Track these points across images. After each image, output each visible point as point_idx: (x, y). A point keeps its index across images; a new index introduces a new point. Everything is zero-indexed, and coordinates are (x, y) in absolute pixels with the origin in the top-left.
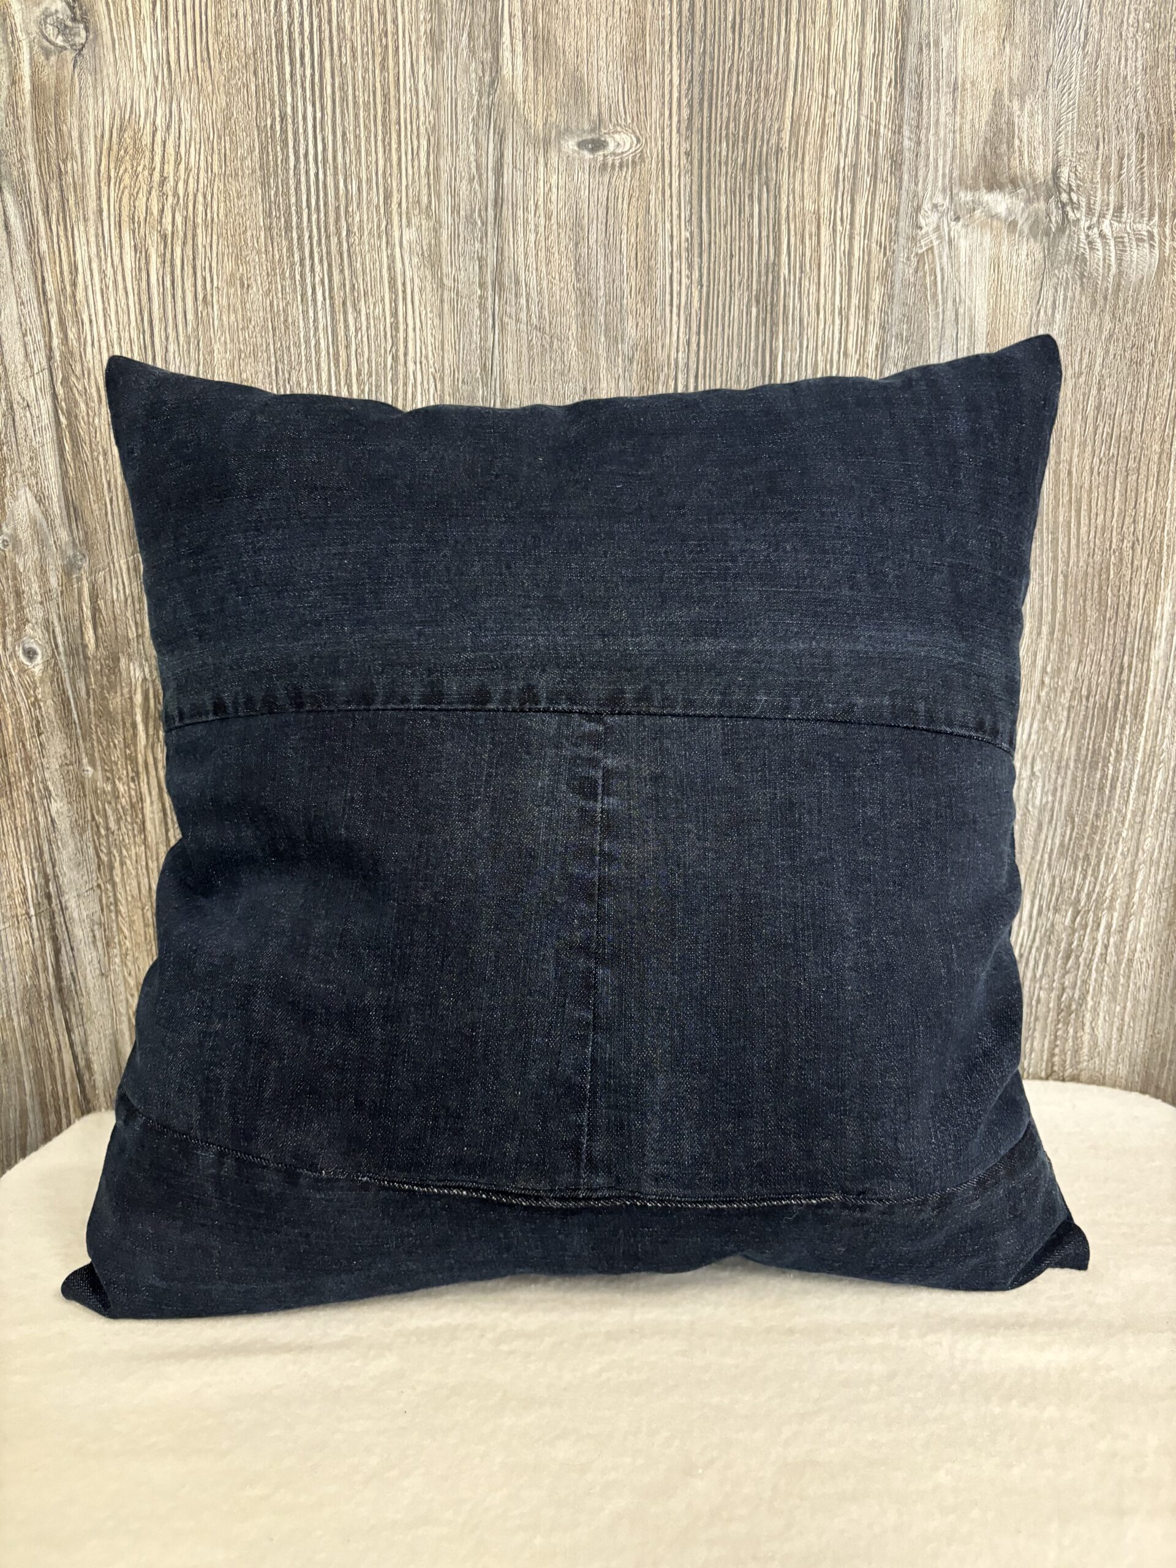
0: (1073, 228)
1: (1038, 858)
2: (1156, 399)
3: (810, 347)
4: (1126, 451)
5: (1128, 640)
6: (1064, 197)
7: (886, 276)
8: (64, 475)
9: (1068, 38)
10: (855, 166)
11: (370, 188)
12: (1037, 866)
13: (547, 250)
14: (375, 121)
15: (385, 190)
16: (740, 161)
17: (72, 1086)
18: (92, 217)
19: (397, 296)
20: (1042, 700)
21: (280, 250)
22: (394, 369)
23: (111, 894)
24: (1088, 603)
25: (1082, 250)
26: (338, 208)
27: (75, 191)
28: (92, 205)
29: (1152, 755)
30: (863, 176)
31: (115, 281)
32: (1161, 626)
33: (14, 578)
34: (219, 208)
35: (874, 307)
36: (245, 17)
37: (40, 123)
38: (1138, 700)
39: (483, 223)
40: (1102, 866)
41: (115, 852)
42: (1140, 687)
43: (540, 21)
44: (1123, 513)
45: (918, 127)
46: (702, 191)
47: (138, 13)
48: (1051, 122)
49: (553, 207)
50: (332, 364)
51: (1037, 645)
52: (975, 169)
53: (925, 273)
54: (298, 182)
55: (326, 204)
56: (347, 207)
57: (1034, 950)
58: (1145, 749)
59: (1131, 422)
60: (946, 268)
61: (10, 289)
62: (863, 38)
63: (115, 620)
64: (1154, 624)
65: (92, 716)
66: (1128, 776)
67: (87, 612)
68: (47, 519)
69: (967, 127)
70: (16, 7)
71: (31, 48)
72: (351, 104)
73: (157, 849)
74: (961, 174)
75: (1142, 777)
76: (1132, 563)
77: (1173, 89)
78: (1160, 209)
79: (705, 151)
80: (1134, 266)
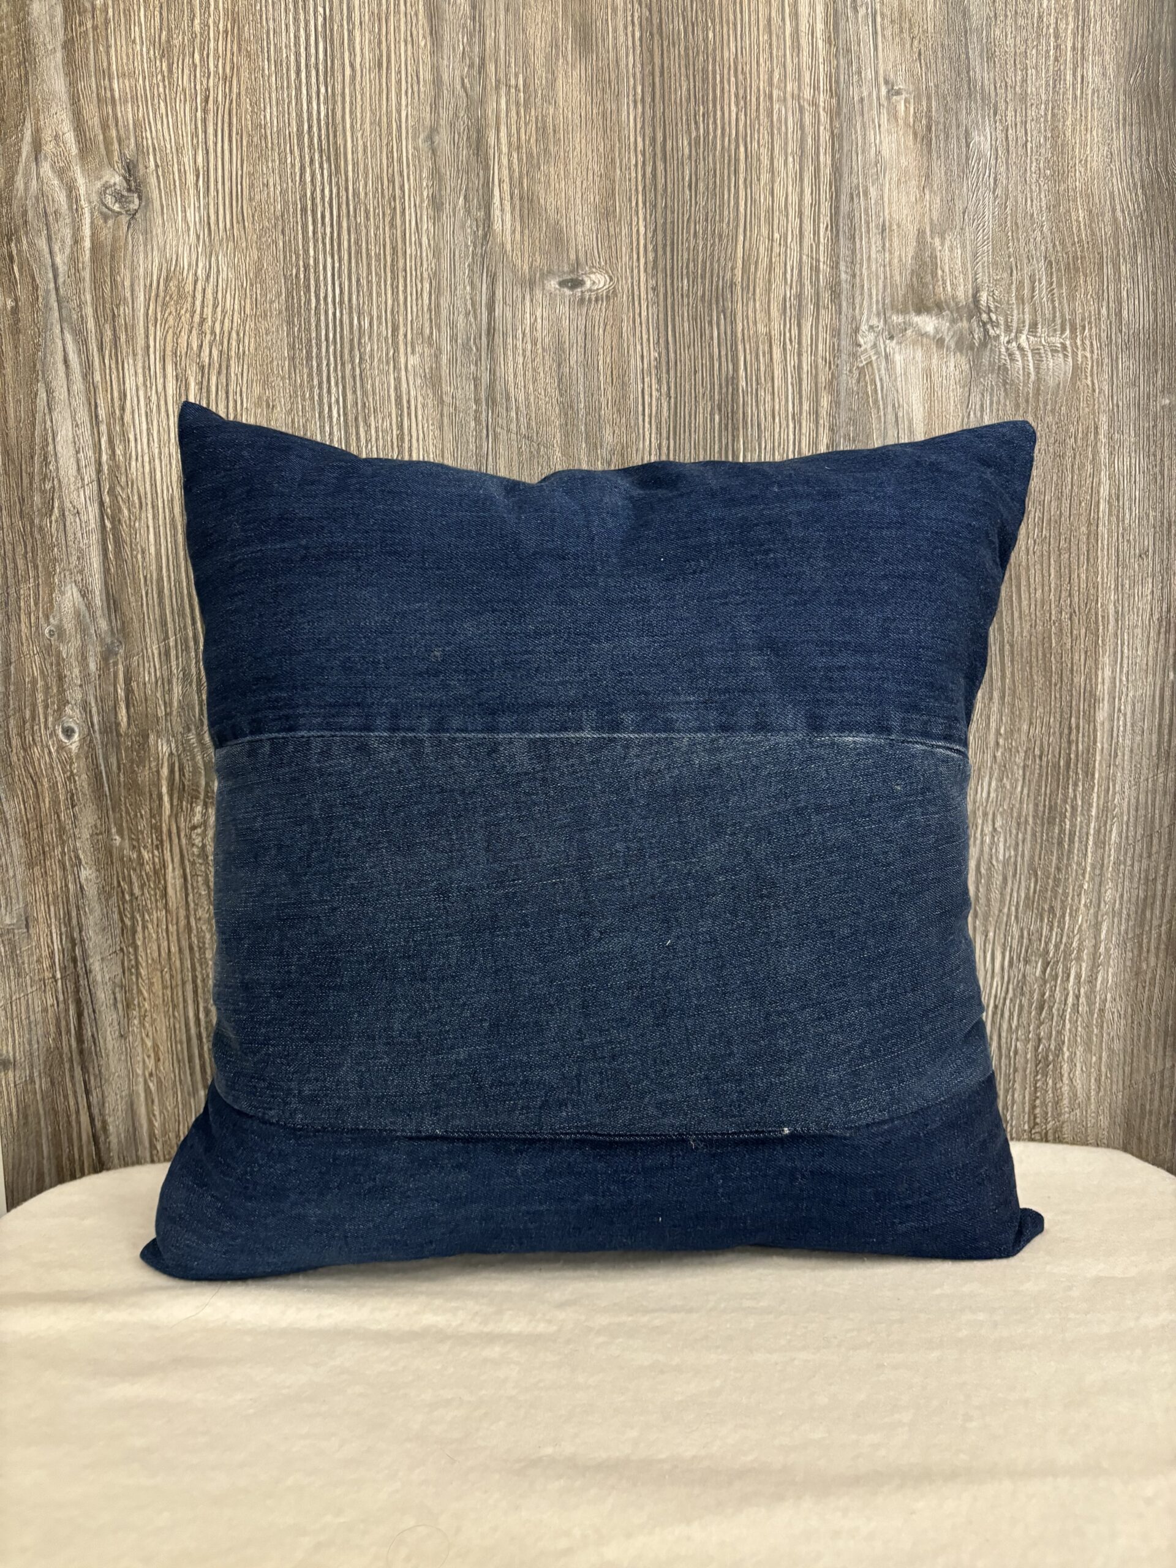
0: (994, 343)
1: (1006, 910)
2: (1079, 487)
3: (768, 448)
4: (1057, 533)
5: (1074, 703)
6: (984, 317)
7: (832, 386)
8: (106, 571)
9: (980, 184)
10: (799, 296)
11: (380, 323)
13: (534, 370)
14: (385, 269)
15: (393, 324)
16: (700, 293)
17: (89, 1149)
18: (140, 352)
19: (402, 411)
21: (302, 376)
23: (132, 957)
24: (1034, 670)
25: (1004, 362)
26: (352, 340)
27: (126, 331)
28: (141, 342)
29: (1105, 810)
30: (807, 304)
31: (158, 406)
32: (1103, 689)
33: (58, 664)
34: (250, 344)
35: (823, 412)
36: (275, 186)
37: (98, 275)
38: (1088, 759)
39: (477, 350)
40: (1067, 918)
41: (138, 917)
42: (1089, 746)
43: (525, 185)
44: (1059, 588)
45: (852, 262)
46: (666, 322)
47: (184, 184)
48: (969, 255)
49: (539, 335)
51: (990, 709)
52: (904, 296)
53: (866, 383)
54: (318, 321)
55: (342, 337)
56: (360, 339)
57: (1008, 1002)
58: (1098, 805)
59: (1059, 507)
60: (884, 378)
61: (68, 415)
62: (802, 191)
63: (146, 700)
64: (1096, 688)
66: (1084, 830)
67: (121, 693)
68: (89, 611)
69: (896, 261)
70: (81, 181)
71: (92, 214)
72: (364, 255)
73: (177, 914)
74: (892, 301)
75: (1098, 831)
76: (1071, 633)
77: (1074, 223)
78: (1071, 325)
79: (669, 287)
80: (1050, 373)
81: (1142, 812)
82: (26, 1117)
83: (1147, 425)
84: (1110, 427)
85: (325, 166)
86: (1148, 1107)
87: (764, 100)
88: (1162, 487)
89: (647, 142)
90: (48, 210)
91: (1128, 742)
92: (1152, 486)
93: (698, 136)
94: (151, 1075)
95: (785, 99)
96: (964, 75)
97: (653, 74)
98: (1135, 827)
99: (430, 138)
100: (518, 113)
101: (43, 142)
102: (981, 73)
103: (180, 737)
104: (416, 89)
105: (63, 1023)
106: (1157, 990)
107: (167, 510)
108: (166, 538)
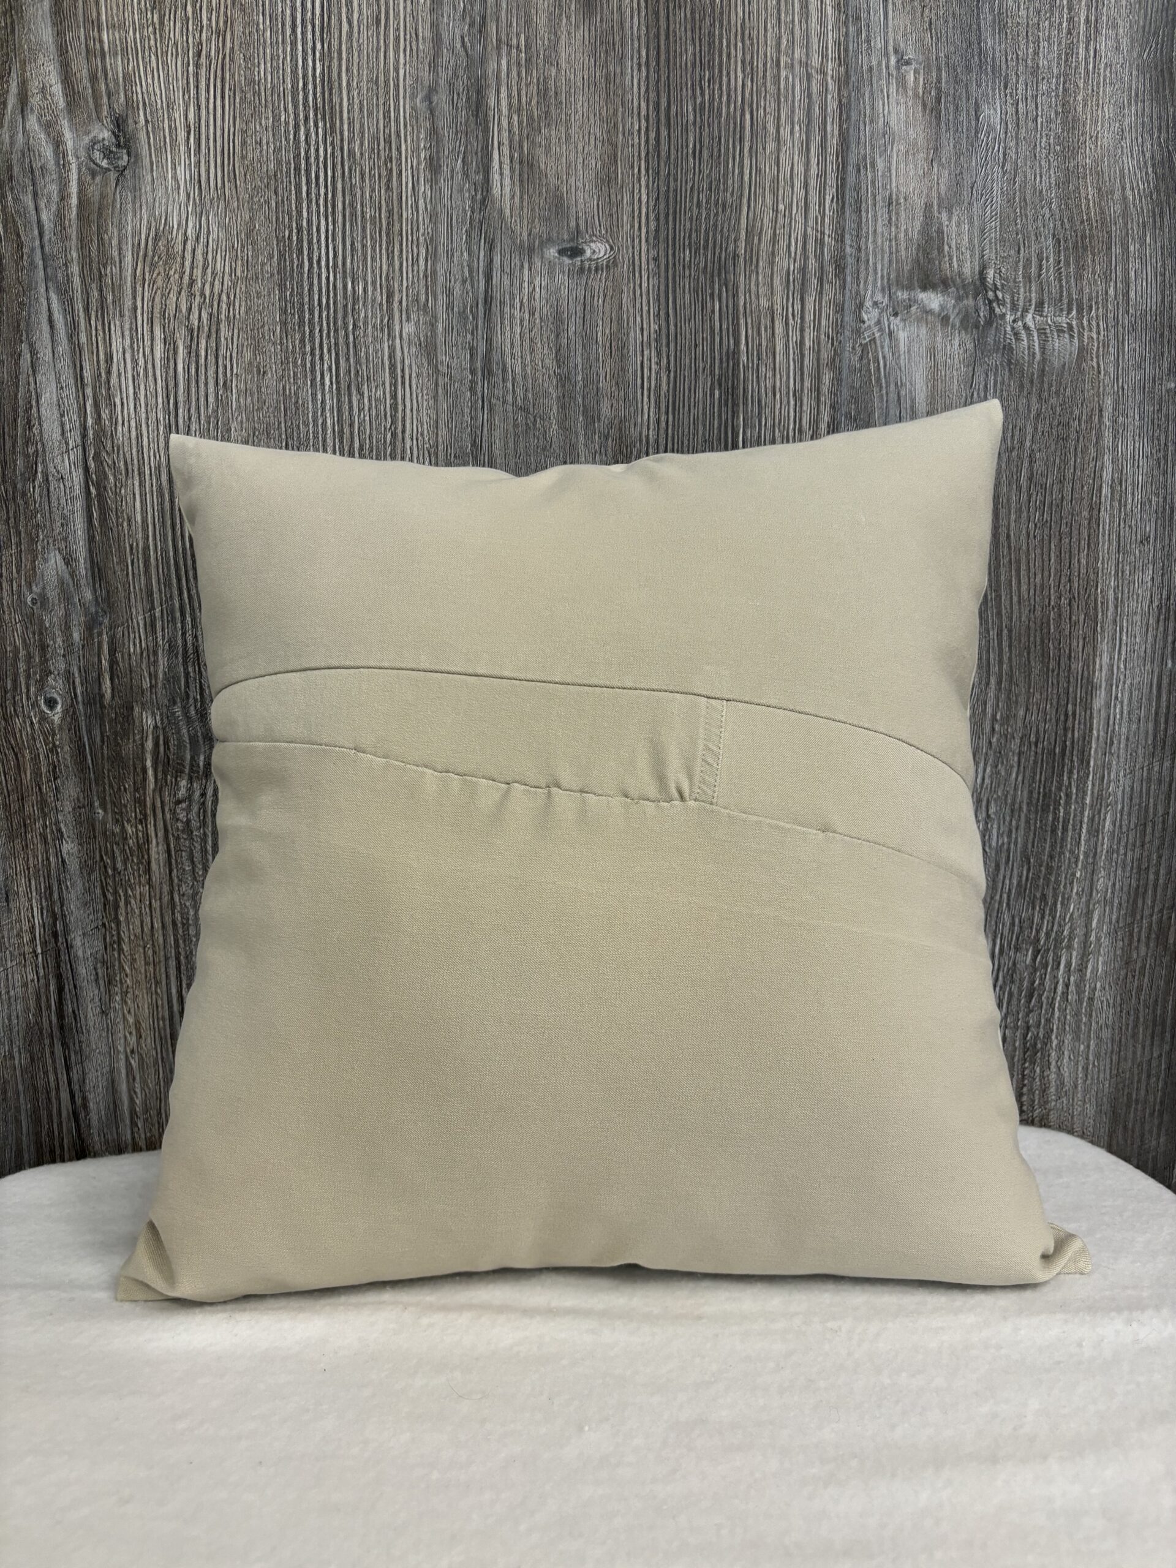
0: (1000, 322)
1: (997, 897)
2: (1083, 470)
3: (768, 425)
4: (1058, 517)
5: (1071, 690)
6: (991, 294)
7: (834, 363)
8: (91, 539)
9: (989, 158)
10: (803, 270)
11: (375, 289)
12: (997, 906)
13: (531, 340)
14: (380, 232)
15: (388, 290)
16: (702, 265)
17: (68, 1125)
18: (127, 313)
19: (396, 381)
20: (994, 745)
21: (293, 342)
23: (114, 933)
24: (1032, 656)
25: (1009, 341)
26: (345, 306)
27: (113, 292)
28: (128, 303)
29: (1100, 798)
30: (811, 278)
31: (146, 369)
32: (1100, 677)
33: (41, 633)
34: (240, 307)
35: (825, 390)
36: (268, 144)
37: (85, 233)
38: (1084, 746)
39: (474, 318)
40: (1059, 906)
41: (120, 891)
42: (1085, 733)
43: (525, 149)
44: (1059, 572)
45: (858, 236)
46: (667, 292)
47: (174, 140)
48: (976, 232)
49: (537, 303)
50: (337, 440)
51: (986, 694)
52: (911, 272)
53: (869, 361)
54: (311, 285)
56: (353, 305)
58: (1093, 792)
59: (1061, 491)
60: (887, 356)
61: (52, 377)
62: (808, 161)
63: (131, 671)
64: (1094, 675)
65: (105, 762)
66: (1078, 818)
67: (105, 664)
68: (73, 580)
69: (902, 235)
70: (68, 136)
71: (79, 170)
72: (359, 219)
73: (161, 889)
74: (898, 276)
75: (1092, 820)
76: (1070, 619)
77: (1083, 201)
78: (1077, 304)
79: (670, 257)
80: (1056, 354)
81: (1136, 801)
83: (1151, 409)
84: (1114, 409)
85: (320, 125)
86: (1134, 1096)
87: (771, 67)
88: (1165, 473)
89: (651, 107)
90: (34, 165)
91: (1124, 730)
92: (1155, 472)
93: (703, 103)
94: (132, 1052)
95: (792, 65)
96: (975, 46)
97: (658, 36)
98: (1130, 814)
99: (428, 98)
100: (519, 74)
101: (30, 94)
102: (992, 43)
103: (165, 710)
104: (414, 47)
105: (44, 999)
106: (1146, 980)
107: (154, 477)
108: (153, 506)
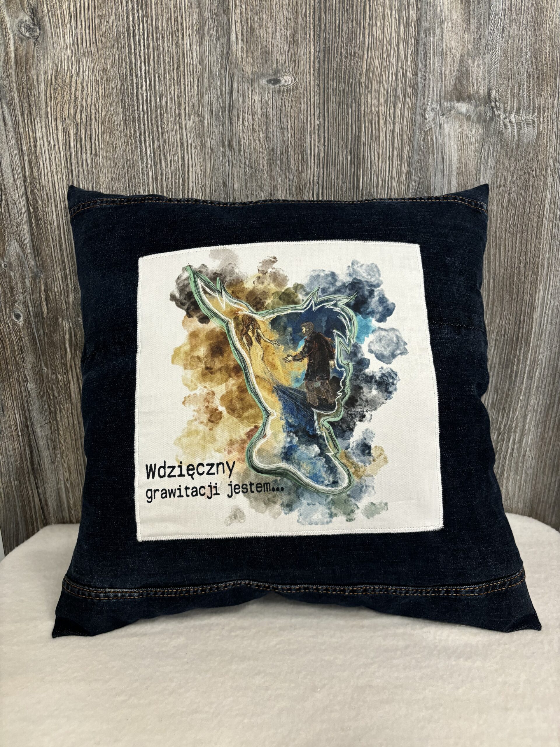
0: (497, 119)
2: (536, 198)
3: (375, 174)
4: (522, 222)
5: (523, 309)
6: (493, 104)
7: (410, 141)
8: (32, 234)
9: (495, 29)
10: (396, 91)
11: (171, 102)
13: (254, 130)
14: (173, 71)
15: (178, 103)
16: (342, 88)
17: (39, 513)
18: (43, 116)
19: (184, 152)
22: (183, 185)
23: (56, 426)
24: (504, 292)
25: (501, 129)
26: (156, 111)
27: (35, 104)
28: (43, 111)
29: (534, 361)
30: (399, 95)
31: (54, 146)
32: (538, 302)
33: (10, 282)
34: (102, 112)
35: (405, 156)
36: (113, 23)
37: (19, 73)
38: (528, 336)
39: (223, 118)
40: (511, 412)
41: (57, 407)
42: (529, 330)
43: (249, 24)
44: (520, 251)
45: (425, 72)
46: (324, 103)
47: (63, 21)
48: (487, 70)
49: (256, 110)
50: (154, 183)
52: (451, 91)
53: (428, 140)
54: (138, 99)
56: (161, 110)
58: (531, 359)
59: (524, 208)
60: (438, 137)
61: (6, 149)
62: (399, 31)
63: (56, 301)
64: (535, 302)
65: (46, 345)
66: (523, 371)
67: (43, 297)
68: (24, 255)
69: (448, 72)
70: (7, 19)
71: (14, 38)
72: (162, 63)
73: (77, 405)
74: (445, 94)
75: (529, 372)
76: (525, 273)
77: (544, 53)
78: (538, 109)
79: (326, 84)
80: (525, 136)
81: (552, 363)
82: (8, 498)
84: (554, 165)
85: (140, 11)
86: (542, 499)
91: (548, 328)
94: (67, 480)
98: (548, 369)
103: (74, 320)
105: (23, 456)
106: (551, 447)
107: (62, 202)
108: (62, 217)
